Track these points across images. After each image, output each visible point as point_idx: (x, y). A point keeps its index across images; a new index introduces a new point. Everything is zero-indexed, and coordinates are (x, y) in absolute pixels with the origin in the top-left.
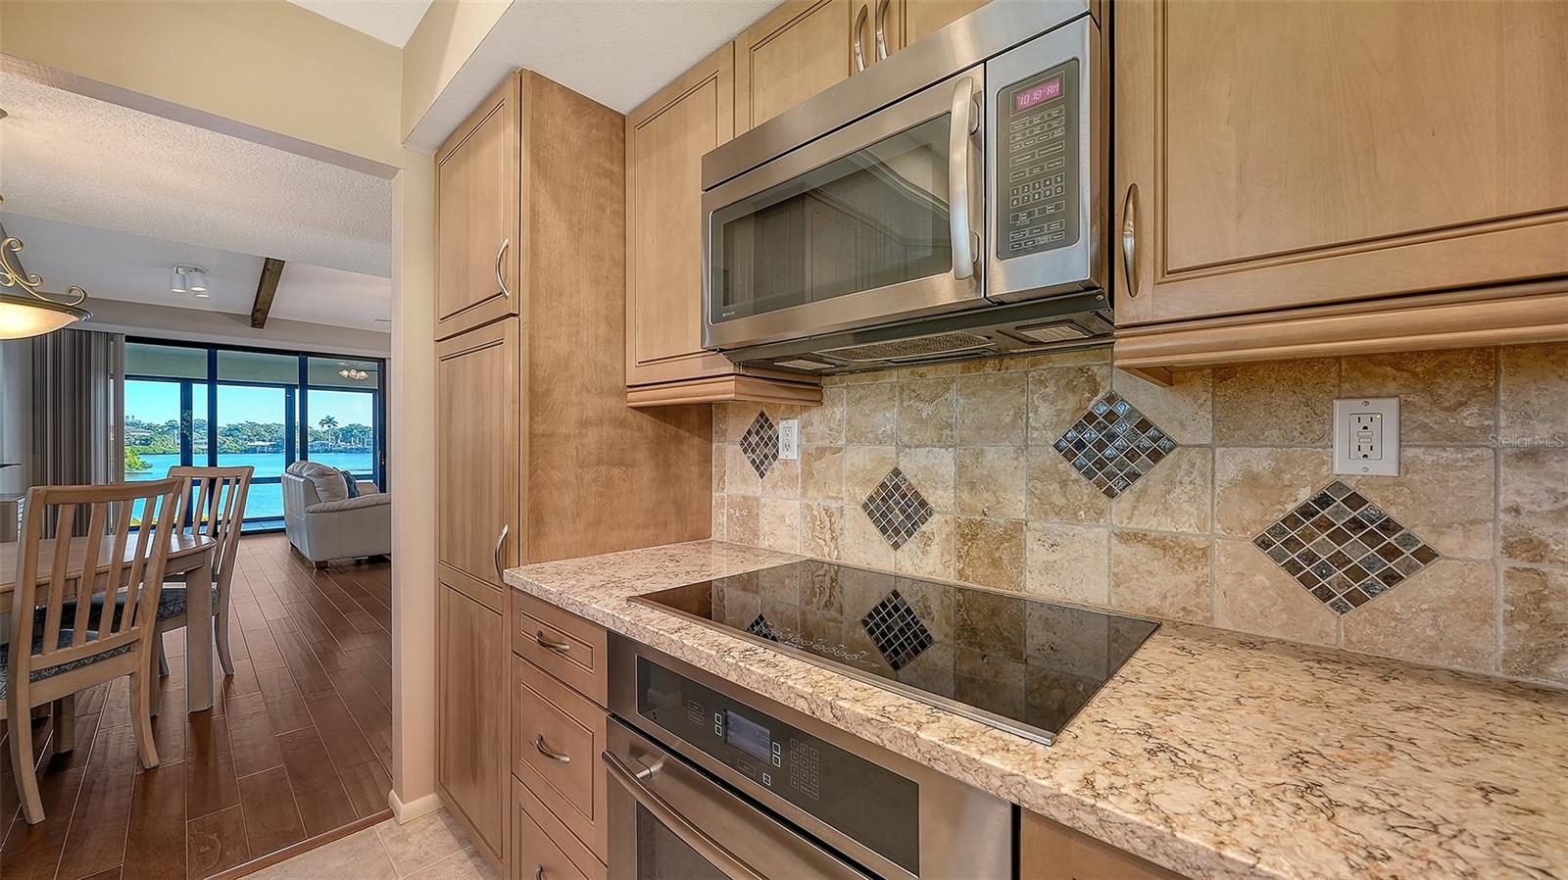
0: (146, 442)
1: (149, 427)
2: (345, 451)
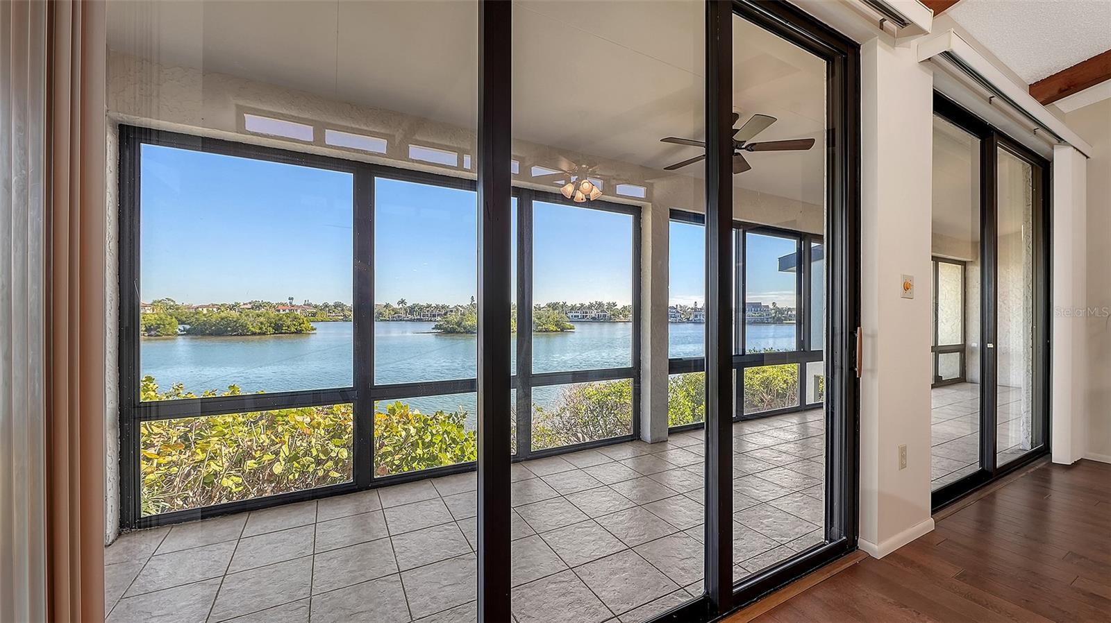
0: (314, 315)
1: (316, 307)
2: (411, 320)
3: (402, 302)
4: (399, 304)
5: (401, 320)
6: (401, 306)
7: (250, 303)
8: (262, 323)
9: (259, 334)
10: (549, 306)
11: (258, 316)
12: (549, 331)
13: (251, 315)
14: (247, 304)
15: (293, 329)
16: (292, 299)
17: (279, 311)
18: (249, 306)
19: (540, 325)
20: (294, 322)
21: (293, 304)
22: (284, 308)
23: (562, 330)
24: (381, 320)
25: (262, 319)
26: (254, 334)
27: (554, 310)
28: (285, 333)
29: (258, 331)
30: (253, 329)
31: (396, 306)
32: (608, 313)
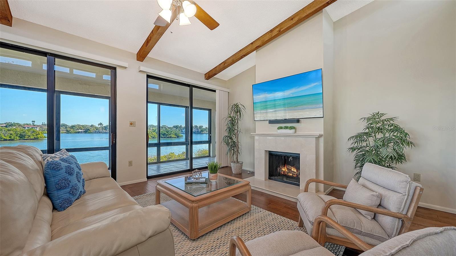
3: (101, 124)
4: (99, 125)
5: (100, 133)
6: (100, 126)
7: (5, 123)
8: (11, 134)
9: (9, 140)
10: (174, 127)
11: (9, 130)
12: (172, 138)
13: (3, 130)
14: (3, 124)
15: (32, 137)
16: (34, 121)
17: (25, 128)
18: (5, 125)
19: (168, 135)
20: (33, 134)
21: (35, 124)
22: (28, 126)
23: (178, 137)
24: (89, 133)
25: (11, 132)
26: (5, 140)
27: (176, 128)
28: (27, 139)
29: (8, 138)
30: (5, 138)
31: (97, 126)
32: (200, 130)
